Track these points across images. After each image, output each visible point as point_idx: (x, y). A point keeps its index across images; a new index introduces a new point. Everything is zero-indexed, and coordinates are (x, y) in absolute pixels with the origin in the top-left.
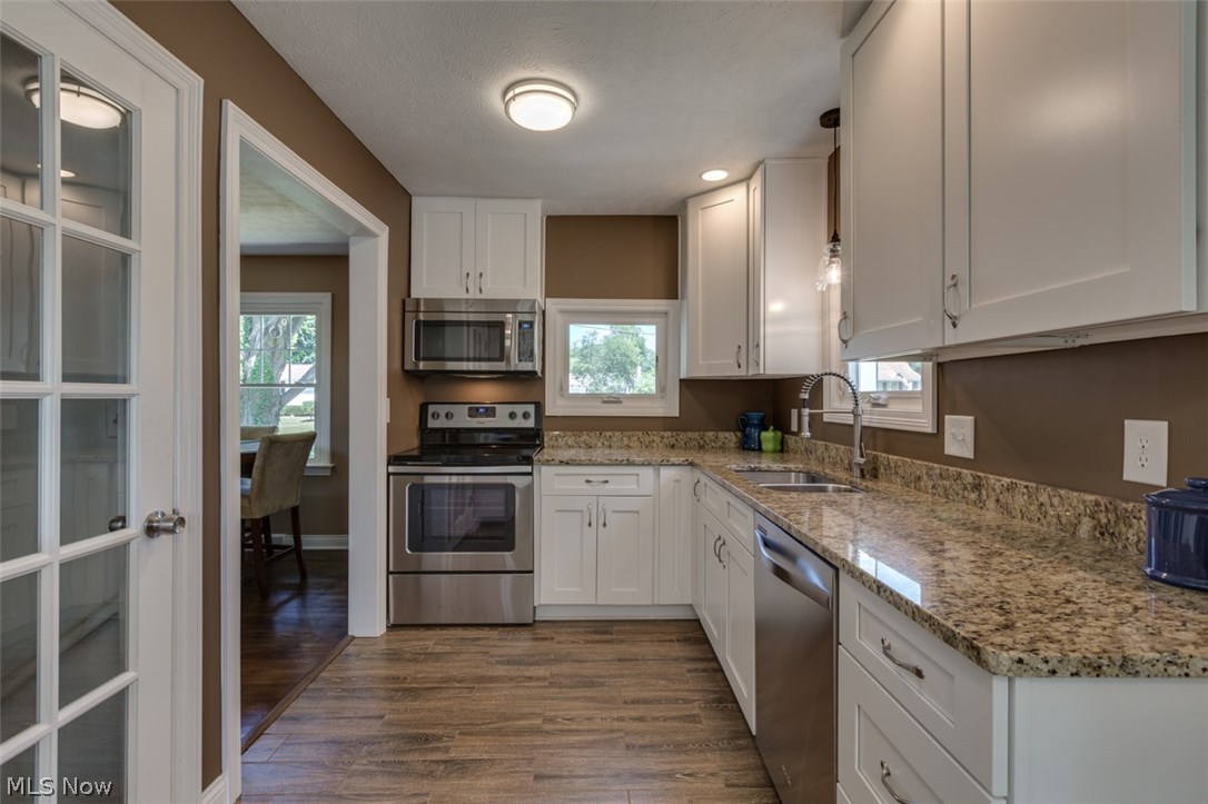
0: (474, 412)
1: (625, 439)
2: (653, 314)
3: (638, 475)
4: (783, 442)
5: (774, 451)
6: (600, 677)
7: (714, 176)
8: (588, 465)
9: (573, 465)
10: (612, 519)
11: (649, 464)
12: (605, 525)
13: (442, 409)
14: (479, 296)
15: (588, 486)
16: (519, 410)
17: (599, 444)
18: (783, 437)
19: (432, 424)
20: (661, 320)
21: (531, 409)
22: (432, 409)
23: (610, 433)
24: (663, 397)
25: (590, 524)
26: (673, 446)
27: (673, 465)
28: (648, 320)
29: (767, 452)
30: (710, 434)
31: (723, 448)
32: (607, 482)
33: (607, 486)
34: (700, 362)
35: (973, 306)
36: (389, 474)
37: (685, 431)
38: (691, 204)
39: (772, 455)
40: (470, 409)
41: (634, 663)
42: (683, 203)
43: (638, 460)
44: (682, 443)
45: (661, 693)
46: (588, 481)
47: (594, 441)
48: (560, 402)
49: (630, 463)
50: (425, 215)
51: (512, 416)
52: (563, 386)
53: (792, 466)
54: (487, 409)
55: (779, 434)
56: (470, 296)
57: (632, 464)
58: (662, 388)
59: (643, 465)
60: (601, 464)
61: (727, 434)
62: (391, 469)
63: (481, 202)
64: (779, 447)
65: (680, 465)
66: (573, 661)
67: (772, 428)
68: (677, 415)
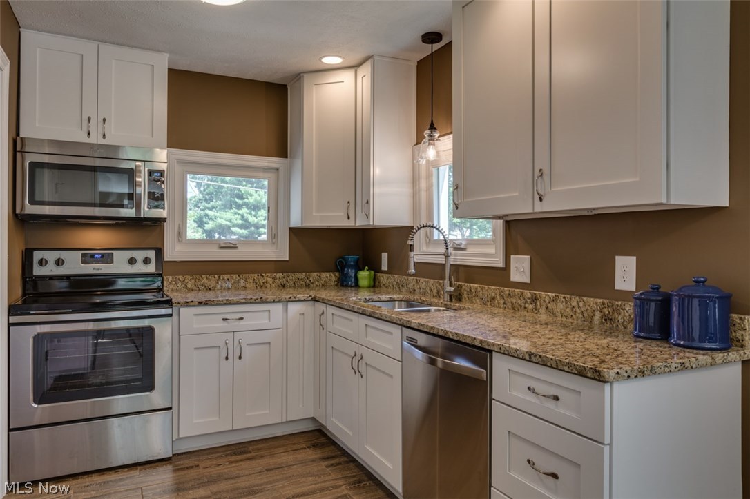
0: (88, 258)
1: (242, 281)
2: (266, 169)
3: (269, 311)
4: (375, 279)
5: (369, 287)
6: (258, 485)
7: (331, 60)
8: (225, 304)
9: (211, 305)
10: (247, 352)
11: (280, 301)
12: (240, 357)
13: (51, 256)
14: (101, 141)
15: (225, 324)
16: (140, 255)
17: (219, 287)
18: (375, 275)
19: (38, 271)
20: (272, 175)
21: (151, 254)
22: (37, 255)
23: (228, 276)
24: (274, 243)
25: (227, 358)
26: (284, 286)
27: (299, 301)
28: (261, 174)
29: (363, 287)
30: (315, 274)
32: (242, 319)
33: (242, 322)
34: (314, 214)
35: (553, 189)
36: (10, 325)
37: (293, 272)
38: (307, 80)
39: (368, 289)
40: (84, 256)
41: (281, 469)
42: (298, 77)
43: (270, 298)
44: (292, 283)
45: (313, 486)
46: (224, 319)
48: (178, 248)
49: (263, 301)
50: (38, 49)
51: (132, 261)
52: (181, 233)
53: (395, 296)
54: (103, 255)
55: (372, 272)
56: (92, 140)
57: (266, 302)
58: (273, 236)
59: (274, 302)
60: (238, 303)
61: (328, 274)
62: (13, 319)
63: (103, 46)
64: (372, 284)
65: (304, 300)
66: (226, 479)
67: (367, 268)
68: (288, 259)
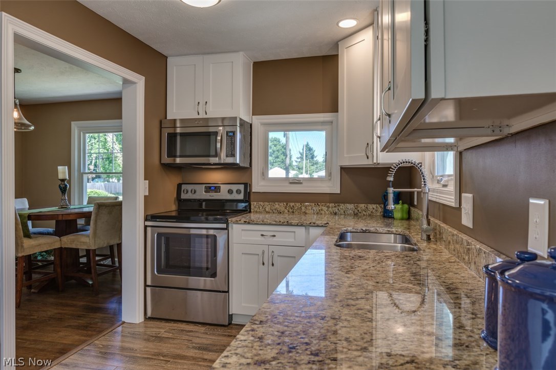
0: (208, 189)
2: (323, 123)
3: (295, 232)
4: (409, 212)
5: (402, 219)
7: (348, 24)
9: (252, 224)
10: (277, 261)
11: (302, 225)
12: (273, 265)
13: (190, 187)
14: (205, 116)
15: (262, 238)
16: (234, 188)
18: (409, 209)
19: (183, 196)
20: (328, 127)
21: (242, 187)
22: (184, 187)
23: (293, 204)
24: (330, 180)
25: (263, 264)
26: (335, 214)
27: (318, 226)
28: (320, 127)
29: (397, 219)
30: (362, 206)
31: (371, 216)
32: (274, 236)
33: (275, 239)
34: (345, 156)
36: (146, 227)
37: (344, 203)
38: (340, 43)
39: (400, 221)
40: (206, 187)
42: (336, 45)
43: (294, 222)
44: (342, 211)
46: (262, 235)
47: (283, 209)
48: (262, 183)
49: (289, 224)
50: (175, 67)
51: (230, 192)
52: (264, 173)
53: (394, 230)
54: (215, 187)
55: (406, 206)
56: (200, 116)
57: (291, 225)
58: (329, 174)
59: (297, 225)
60: (270, 224)
61: (374, 206)
62: (148, 223)
63: (206, 57)
64: (406, 216)
65: (322, 226)
67: (400, 202)
68: (339, 192)
